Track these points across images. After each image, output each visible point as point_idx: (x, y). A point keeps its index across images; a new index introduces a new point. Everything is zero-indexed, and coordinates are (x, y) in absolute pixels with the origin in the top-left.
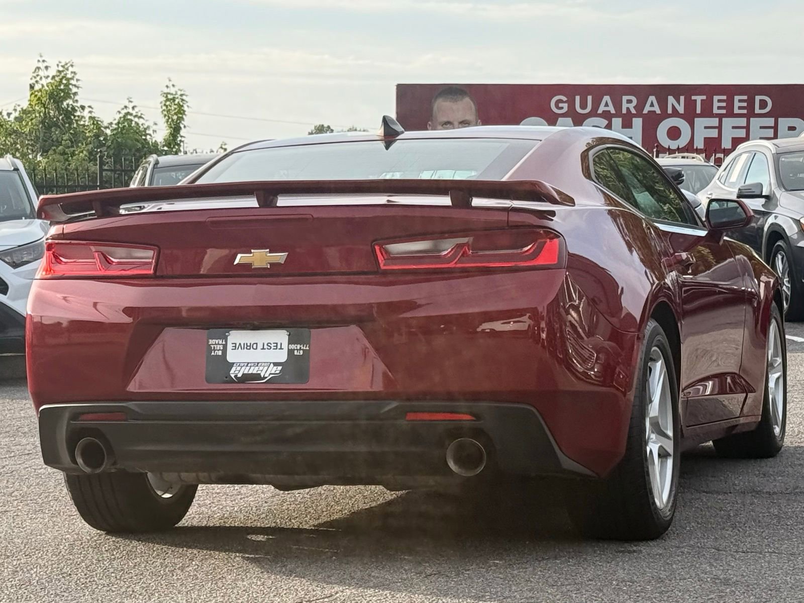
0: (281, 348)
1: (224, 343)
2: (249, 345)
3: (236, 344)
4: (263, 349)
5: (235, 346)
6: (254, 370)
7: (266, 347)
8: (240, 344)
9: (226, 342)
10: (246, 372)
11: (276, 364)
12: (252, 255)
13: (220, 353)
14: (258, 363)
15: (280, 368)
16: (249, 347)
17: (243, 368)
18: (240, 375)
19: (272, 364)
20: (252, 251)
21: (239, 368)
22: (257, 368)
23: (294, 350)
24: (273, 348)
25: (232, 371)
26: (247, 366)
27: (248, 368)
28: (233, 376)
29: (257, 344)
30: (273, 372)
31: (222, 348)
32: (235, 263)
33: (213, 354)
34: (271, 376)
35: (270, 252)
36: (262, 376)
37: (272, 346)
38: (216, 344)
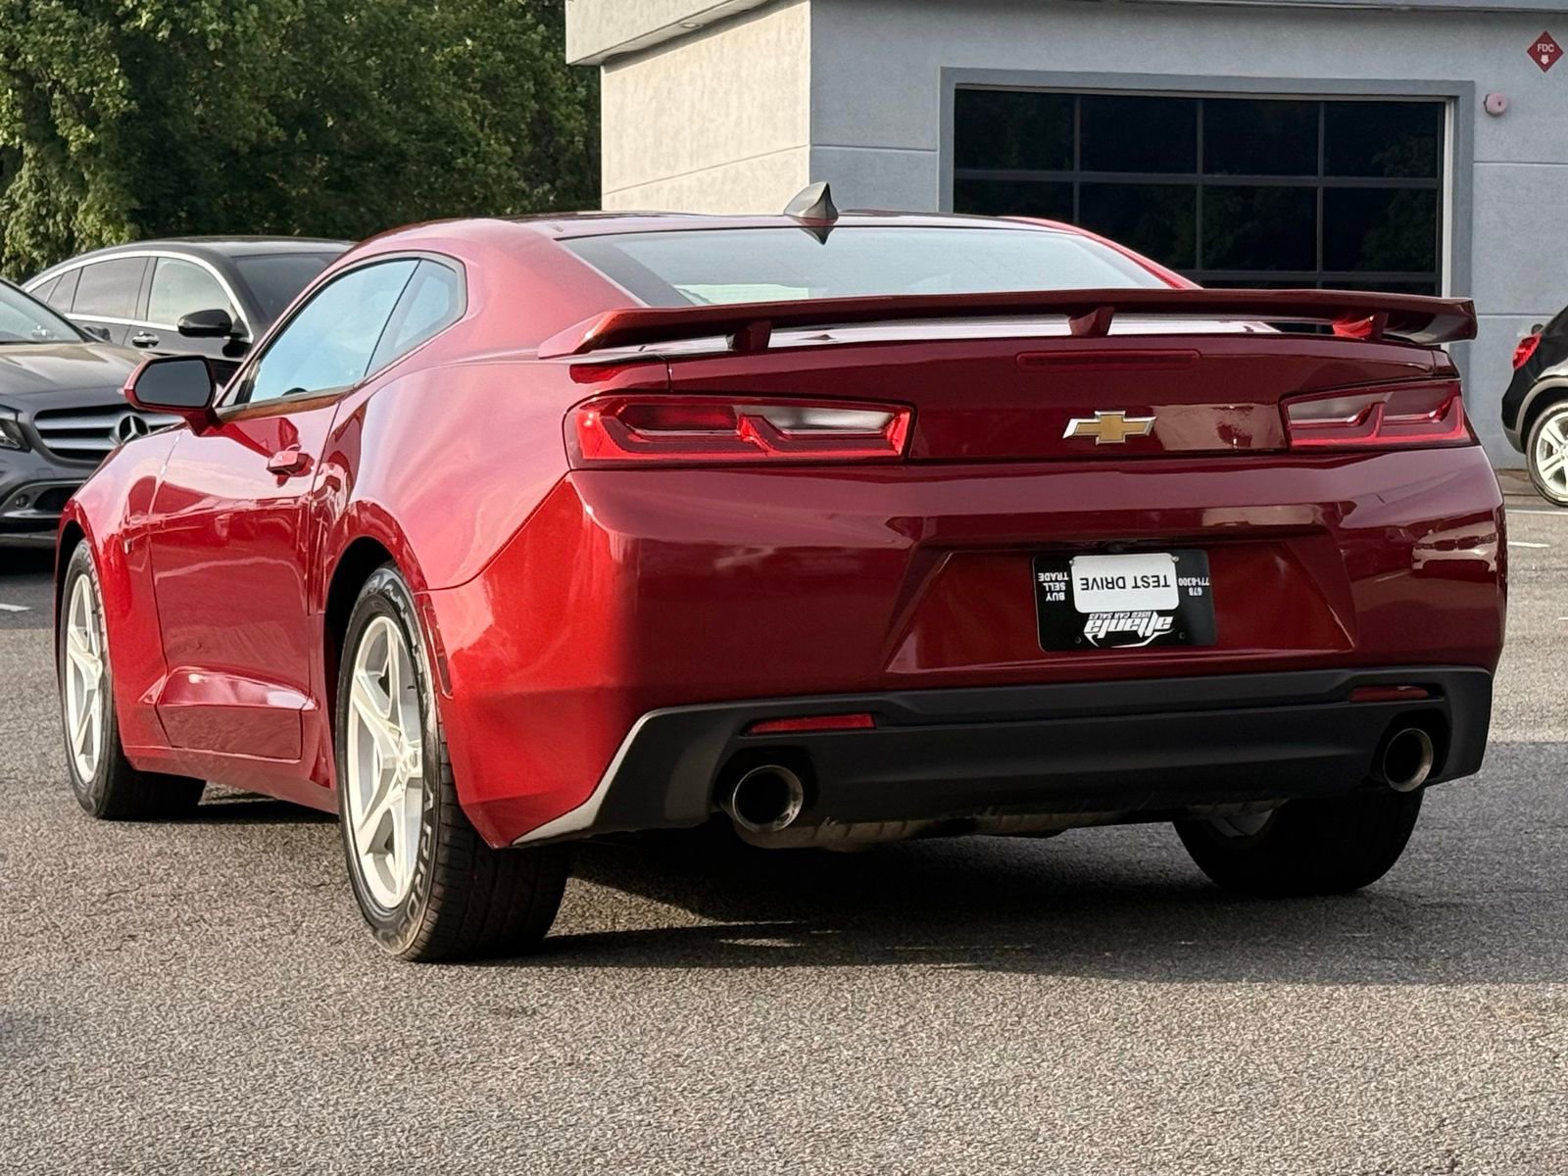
0: (1166, 585)
1: (1066, 578)
2: (1110, 580)
3: (1087, 579)
4: (1136, 587)
5: (1087, 584)
6: (1125, 625)
7: (1140, 583)
8: (1094, 580)
9: (1070, 576)
10: (1112, 629)
11: (1162, 613)
12: (1095, 420)
13: (1062, 597)
14: (1131, 612)
15: (1169, 620)
16: (1111, 584)
17: (1107, 622)
18: (1101, 635)
19: (1155, 614)
20: (1097, 413)
21: (1099, 623)
22: (1130, 620)
23: (1188, 587)
24: (1152, 584)
25: (1087, 629)
26: (1113, 618)
27: (1115, 621)
28: (1089, 637)
29: (1123, 578)
30: (1158, 627)
31: (1064, 588)
32: (1066, 435)
33: (1049, 598)
34: (1156, 634)
35: (1127, 416)
36: (1141, 635)
37: (1151, 581)
38: (1051, 581)
